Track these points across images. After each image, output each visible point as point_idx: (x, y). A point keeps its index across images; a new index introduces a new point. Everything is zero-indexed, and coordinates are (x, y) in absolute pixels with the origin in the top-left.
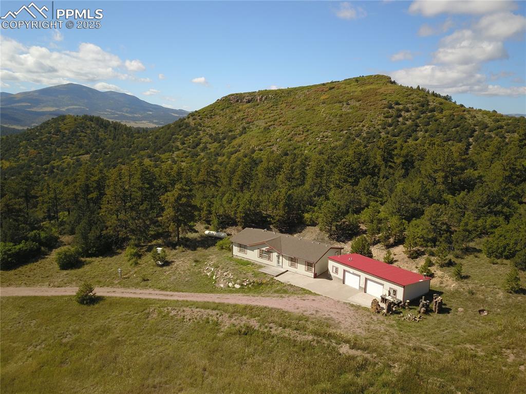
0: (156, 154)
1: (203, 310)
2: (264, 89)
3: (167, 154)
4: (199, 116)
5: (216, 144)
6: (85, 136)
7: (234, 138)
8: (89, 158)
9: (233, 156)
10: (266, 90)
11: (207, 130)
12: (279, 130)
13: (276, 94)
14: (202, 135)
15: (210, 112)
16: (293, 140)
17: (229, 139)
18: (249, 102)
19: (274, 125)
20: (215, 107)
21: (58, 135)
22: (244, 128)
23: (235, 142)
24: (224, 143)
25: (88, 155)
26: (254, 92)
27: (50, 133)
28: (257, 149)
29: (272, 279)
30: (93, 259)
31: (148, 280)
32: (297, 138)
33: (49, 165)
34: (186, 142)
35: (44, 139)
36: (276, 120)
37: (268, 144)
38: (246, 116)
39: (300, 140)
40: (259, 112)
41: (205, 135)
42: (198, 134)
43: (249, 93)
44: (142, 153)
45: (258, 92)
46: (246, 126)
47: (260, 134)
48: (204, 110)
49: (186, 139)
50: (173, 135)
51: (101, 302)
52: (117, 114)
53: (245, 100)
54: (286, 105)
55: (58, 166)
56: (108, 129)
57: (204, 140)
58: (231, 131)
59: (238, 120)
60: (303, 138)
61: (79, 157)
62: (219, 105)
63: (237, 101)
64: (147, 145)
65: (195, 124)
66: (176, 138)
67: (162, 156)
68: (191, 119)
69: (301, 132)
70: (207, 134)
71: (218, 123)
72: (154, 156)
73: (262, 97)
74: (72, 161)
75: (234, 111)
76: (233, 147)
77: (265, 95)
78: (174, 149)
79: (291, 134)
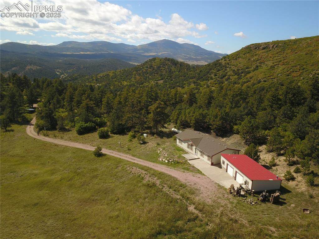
0: (199, 81)
1: (141, 170)
2: (277, 40)
3: (204, 82)
4: (229, 58)
5: (236, 77)
6: (165, 70)
7: (249, 72)
8: (162, 82)
9: (245, 84)
10: (278, 41)
11: (232, 67)
12: (281, 68)
13: (285, 43)
14: (228, 70)
15: (236, 56)
16: (290, 76)
17: (246, 73)
18: (264, 48)
19: (278, 64)
20: (240, 52)
21: (151, 69)
22: (257, 67)
23: (248, 76)
24: (241, 76)
25: (162, 81)
26: (268, 42)
27: (147, 67)
28: (263, 80)
29: (186, 161)
30: (115, 135)
31: (131, 150)
32: (294, 74)
33: (142, 85)
34: (217, 75)
35: (144, 71)
36: (280, 61)
37: (271, 77)
38: (260, 59)
39: (296, 75)
40: (270, 55)
41: (230, 70)
42: (226, 70)
43: (265, 43)
44: (191, 80)
45: (272, 42)
46: (258, 65)
47: (267, 70)
48: (232, 55)
49: (218, 73)
50: (210, 70)
51: (103, 157)
52: (187, 57)
53: (261, 48)
54: (291, 51)
55: (147, 86)
56: (177, 66)
57: (229, 74)
58: (247, 68)
59: (254, 61)
60: (299, 74)
61: (158, 81)
62: (243, 51)
63: (256, 48)
64: (194, 76)
65: (225, 63)
66: (212, 72)
67: (202, 83)
68: (223, 60)
69: (298, 70)
70: (231, 70)
71: (240, 63)
72: (197, 83)
73: (274, 46)
74: (154, 83)
75: (252, 55)
76: (247, 79)
77: (276, 44)
78: (209, 79)
79: (290, 71)
